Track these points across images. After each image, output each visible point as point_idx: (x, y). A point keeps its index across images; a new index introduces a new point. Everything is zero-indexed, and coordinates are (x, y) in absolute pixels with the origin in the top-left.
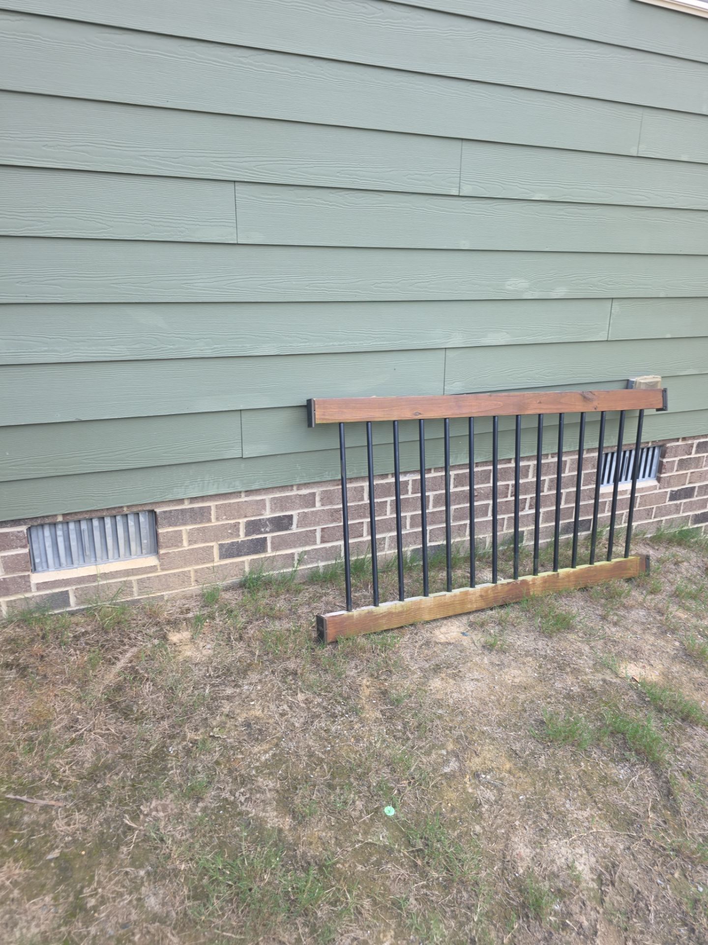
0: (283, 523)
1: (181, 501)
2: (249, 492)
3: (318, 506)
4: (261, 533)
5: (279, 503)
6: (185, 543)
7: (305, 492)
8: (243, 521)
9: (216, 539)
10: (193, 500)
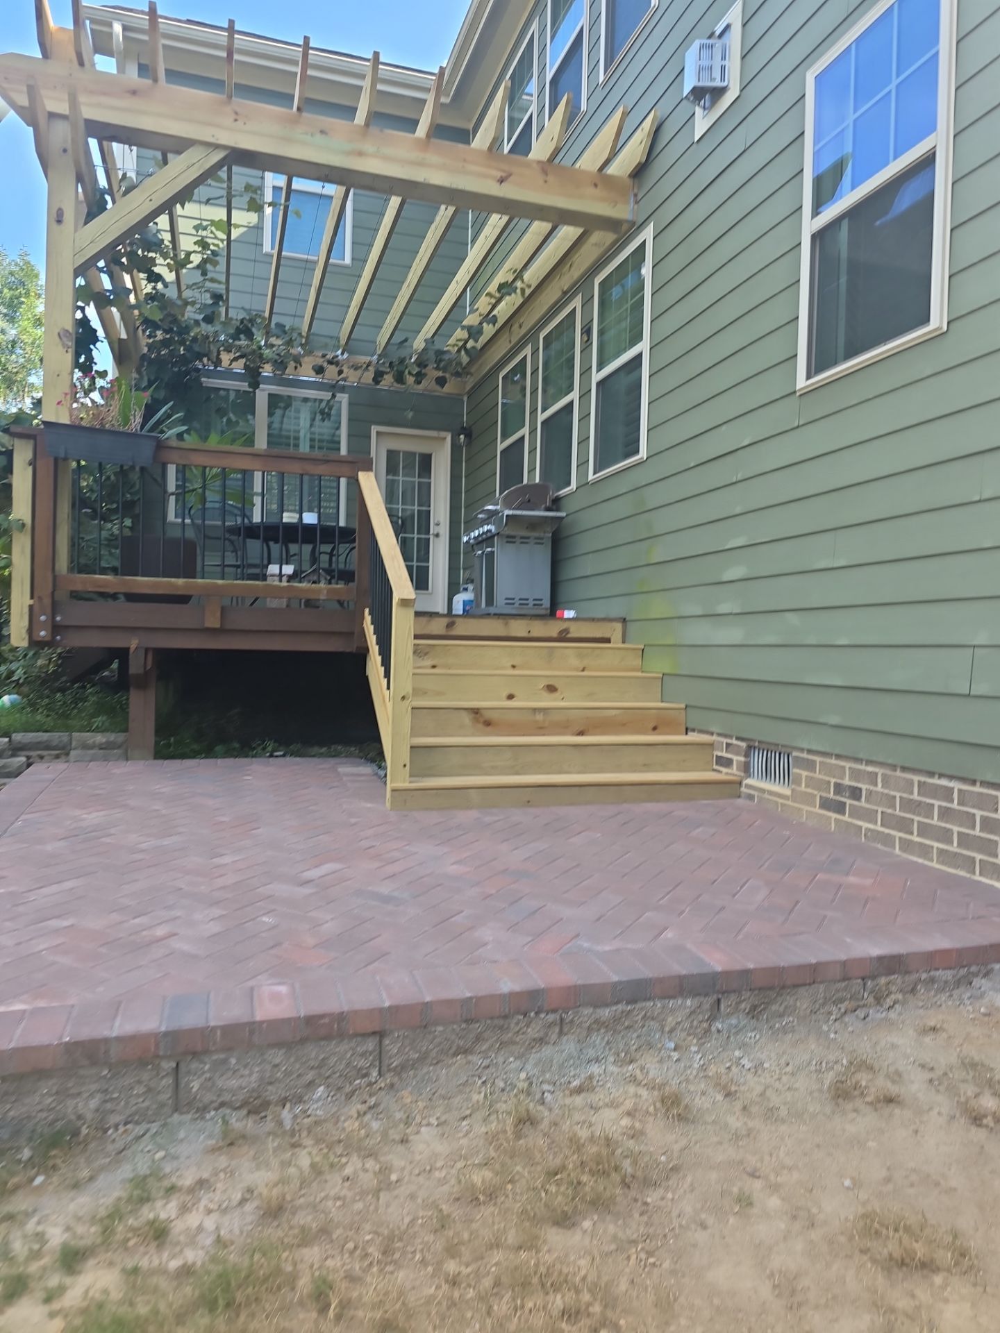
0: (855, 793)
1: (802, 750)
2: (838, 757)
3: (879, 788)
4: (842, 796)
5: (856, 774)
6: (803, 785)
7: (870, 769)
8: (833, 781)
9: (819, 790)
10: (810, 751)
